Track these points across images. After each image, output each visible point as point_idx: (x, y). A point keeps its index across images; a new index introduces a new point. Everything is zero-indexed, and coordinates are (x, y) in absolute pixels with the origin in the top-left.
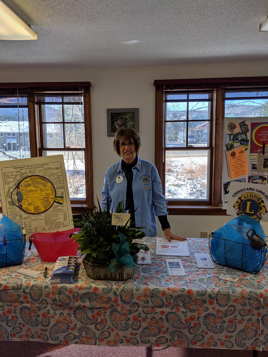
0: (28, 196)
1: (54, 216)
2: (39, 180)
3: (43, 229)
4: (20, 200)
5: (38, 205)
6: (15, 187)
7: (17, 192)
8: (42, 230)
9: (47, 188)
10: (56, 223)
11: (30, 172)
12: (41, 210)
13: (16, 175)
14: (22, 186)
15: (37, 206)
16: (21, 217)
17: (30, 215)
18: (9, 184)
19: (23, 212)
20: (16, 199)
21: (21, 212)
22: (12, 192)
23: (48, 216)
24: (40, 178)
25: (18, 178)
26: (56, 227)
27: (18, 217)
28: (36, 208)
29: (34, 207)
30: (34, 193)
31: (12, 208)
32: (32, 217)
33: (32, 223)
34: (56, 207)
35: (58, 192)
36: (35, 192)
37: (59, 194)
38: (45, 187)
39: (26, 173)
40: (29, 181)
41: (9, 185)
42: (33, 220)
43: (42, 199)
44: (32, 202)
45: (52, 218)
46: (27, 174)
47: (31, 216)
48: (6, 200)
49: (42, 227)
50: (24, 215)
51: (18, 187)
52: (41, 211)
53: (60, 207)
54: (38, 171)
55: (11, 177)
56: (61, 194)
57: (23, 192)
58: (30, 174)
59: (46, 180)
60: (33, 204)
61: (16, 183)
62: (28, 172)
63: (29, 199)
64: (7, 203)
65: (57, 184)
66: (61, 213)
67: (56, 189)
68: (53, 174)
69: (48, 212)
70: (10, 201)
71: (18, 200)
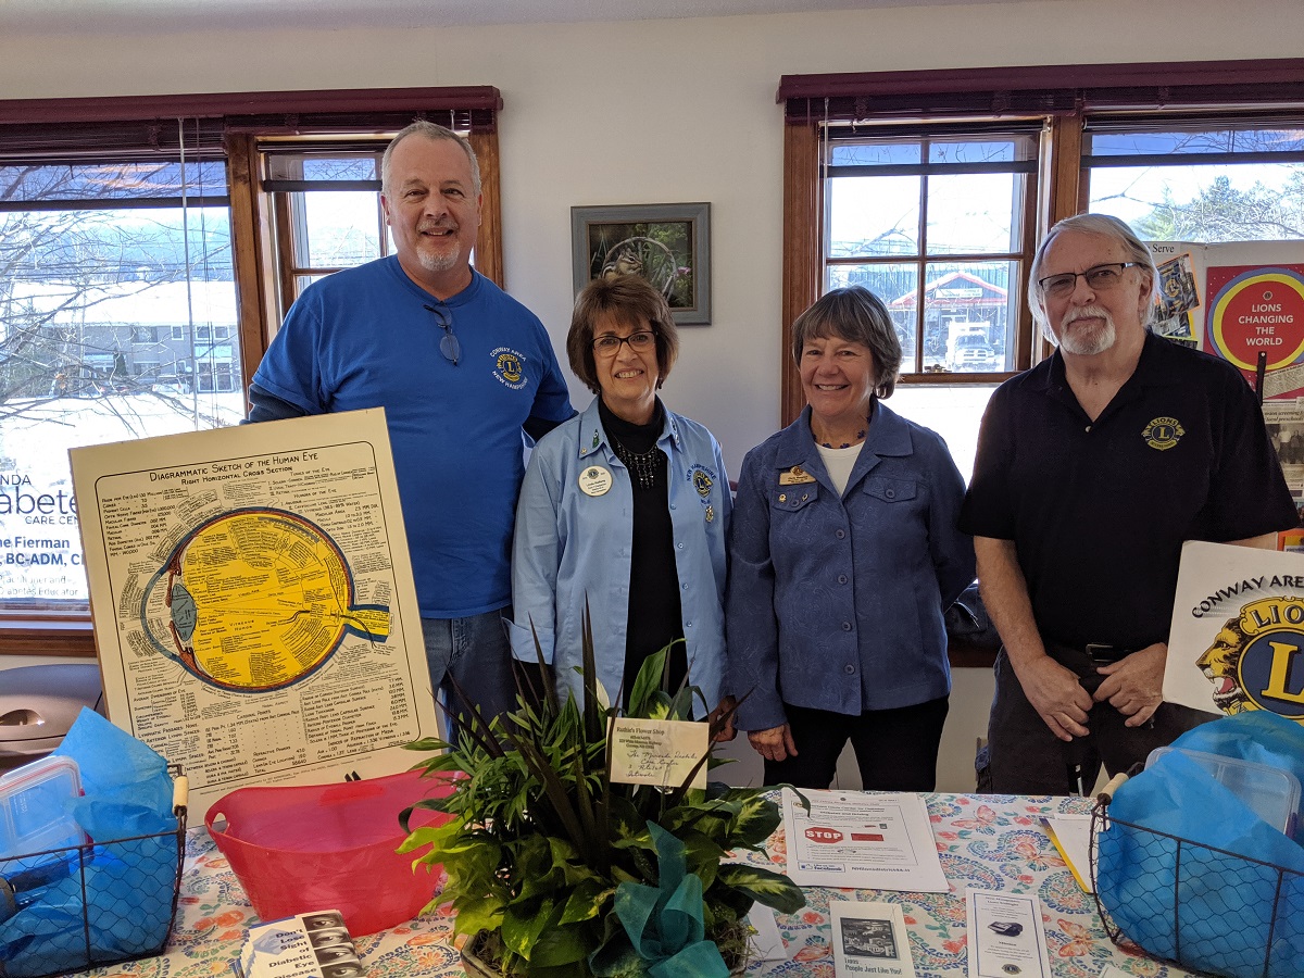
0: (221, 605)
1: (346, 699)
2: (271, 528)
3: (297, 759)
4: (183, 626)
5: (269, 649)
6: (158, 566)
7: (170, 589)
8: (289, 764)
9: (312, 566)
10: (355, 729)
11: (229, 492)
12: (282, 672)
13: (165, 511)
14: (191, 561)
15: (263, 650)
16: (190, 704)
17: (234, 697)
18: (131, 550)
19: (199, 683)
20: (167, 621)
21: (191, 682)
22: (148, 590)
23: (320, 698)
24: (277, 520)
25: (173, 521)
26: (358, 747)
27: (178, 704)
28: (262, 663)
29: (254, 659)
30: (250, 590)
31: (147, 666)
32: (243, 704)
33: (244, 732)
34: (356, 653)
35: (365, 582)
36: (255, 588)
37: (369, 595)
38: (303, 564)
39: (210, 498)
40: (224, 537)
41: (133, 558)
42: (248, 719)
43: (290, 620)
44: (243, 632)
45: (338, 708)
46: (216, 504)
47: (238, 699)
48: (119, 627)
49: (291, 753)
50: (206, 697)
51: (173, 565)
52: (285, 675)
53: (373, 653)
54: (265, 488)
55: (139, 518)
56: (377, 593)
57: (197, 589)
58: (229, 505)
59: (303, 530)
60: (245, 643)
61: (162, 545)
62: (221, 495)
63: (226, 621)
64: (125, 643)
65: (357, 548)
66: (377, 684)
67: (353, 569)
68: (339, 503)
69: (315, 681)
70: (136, 634)
71: (173, 625)
